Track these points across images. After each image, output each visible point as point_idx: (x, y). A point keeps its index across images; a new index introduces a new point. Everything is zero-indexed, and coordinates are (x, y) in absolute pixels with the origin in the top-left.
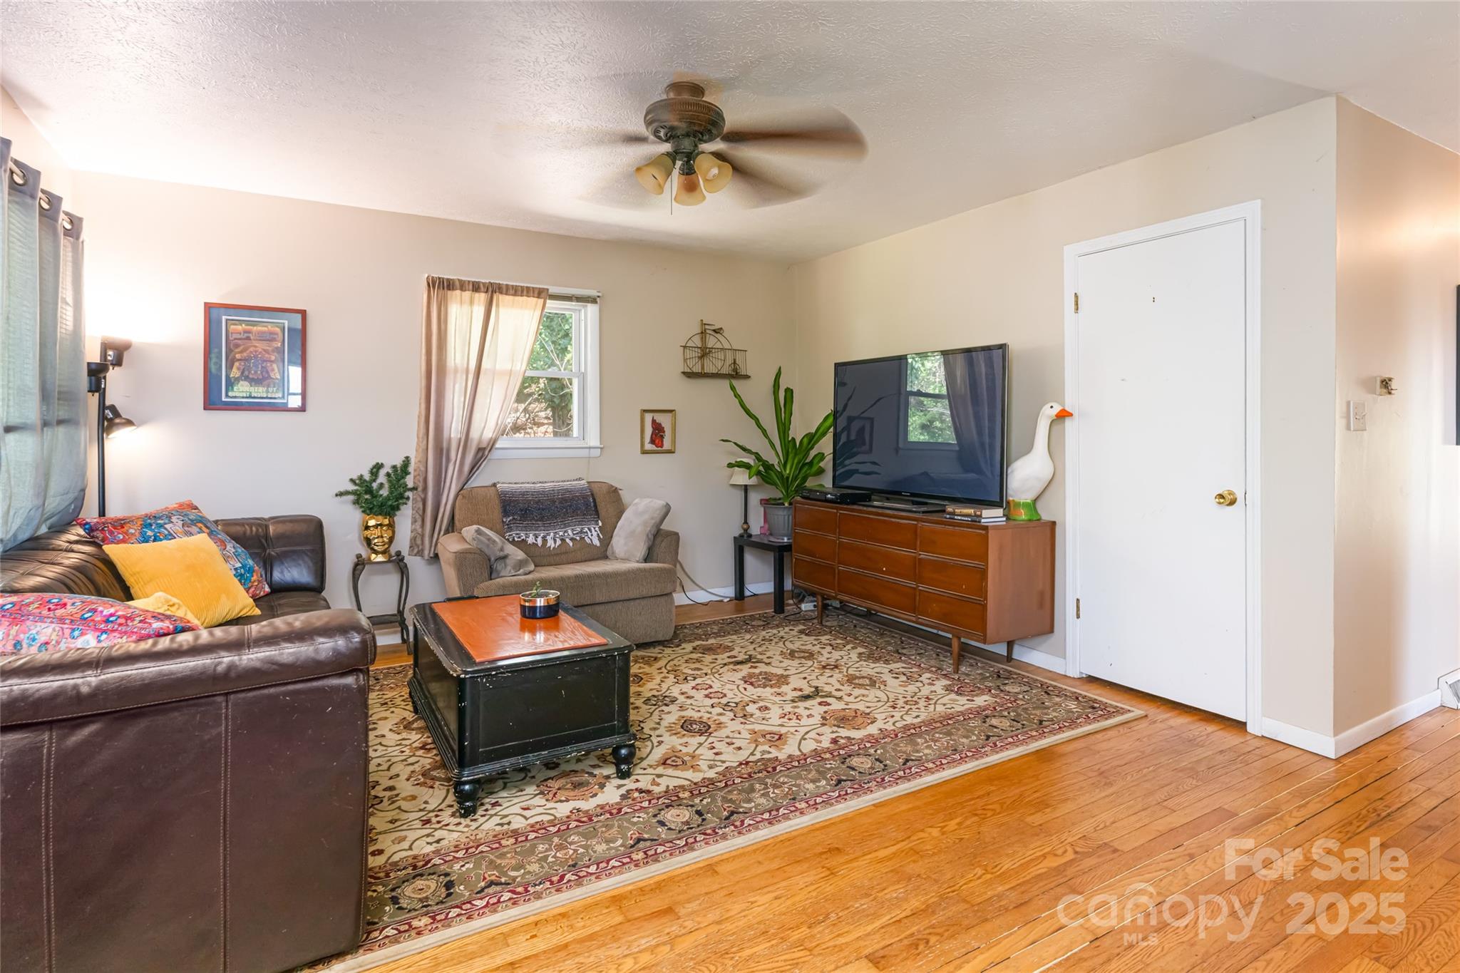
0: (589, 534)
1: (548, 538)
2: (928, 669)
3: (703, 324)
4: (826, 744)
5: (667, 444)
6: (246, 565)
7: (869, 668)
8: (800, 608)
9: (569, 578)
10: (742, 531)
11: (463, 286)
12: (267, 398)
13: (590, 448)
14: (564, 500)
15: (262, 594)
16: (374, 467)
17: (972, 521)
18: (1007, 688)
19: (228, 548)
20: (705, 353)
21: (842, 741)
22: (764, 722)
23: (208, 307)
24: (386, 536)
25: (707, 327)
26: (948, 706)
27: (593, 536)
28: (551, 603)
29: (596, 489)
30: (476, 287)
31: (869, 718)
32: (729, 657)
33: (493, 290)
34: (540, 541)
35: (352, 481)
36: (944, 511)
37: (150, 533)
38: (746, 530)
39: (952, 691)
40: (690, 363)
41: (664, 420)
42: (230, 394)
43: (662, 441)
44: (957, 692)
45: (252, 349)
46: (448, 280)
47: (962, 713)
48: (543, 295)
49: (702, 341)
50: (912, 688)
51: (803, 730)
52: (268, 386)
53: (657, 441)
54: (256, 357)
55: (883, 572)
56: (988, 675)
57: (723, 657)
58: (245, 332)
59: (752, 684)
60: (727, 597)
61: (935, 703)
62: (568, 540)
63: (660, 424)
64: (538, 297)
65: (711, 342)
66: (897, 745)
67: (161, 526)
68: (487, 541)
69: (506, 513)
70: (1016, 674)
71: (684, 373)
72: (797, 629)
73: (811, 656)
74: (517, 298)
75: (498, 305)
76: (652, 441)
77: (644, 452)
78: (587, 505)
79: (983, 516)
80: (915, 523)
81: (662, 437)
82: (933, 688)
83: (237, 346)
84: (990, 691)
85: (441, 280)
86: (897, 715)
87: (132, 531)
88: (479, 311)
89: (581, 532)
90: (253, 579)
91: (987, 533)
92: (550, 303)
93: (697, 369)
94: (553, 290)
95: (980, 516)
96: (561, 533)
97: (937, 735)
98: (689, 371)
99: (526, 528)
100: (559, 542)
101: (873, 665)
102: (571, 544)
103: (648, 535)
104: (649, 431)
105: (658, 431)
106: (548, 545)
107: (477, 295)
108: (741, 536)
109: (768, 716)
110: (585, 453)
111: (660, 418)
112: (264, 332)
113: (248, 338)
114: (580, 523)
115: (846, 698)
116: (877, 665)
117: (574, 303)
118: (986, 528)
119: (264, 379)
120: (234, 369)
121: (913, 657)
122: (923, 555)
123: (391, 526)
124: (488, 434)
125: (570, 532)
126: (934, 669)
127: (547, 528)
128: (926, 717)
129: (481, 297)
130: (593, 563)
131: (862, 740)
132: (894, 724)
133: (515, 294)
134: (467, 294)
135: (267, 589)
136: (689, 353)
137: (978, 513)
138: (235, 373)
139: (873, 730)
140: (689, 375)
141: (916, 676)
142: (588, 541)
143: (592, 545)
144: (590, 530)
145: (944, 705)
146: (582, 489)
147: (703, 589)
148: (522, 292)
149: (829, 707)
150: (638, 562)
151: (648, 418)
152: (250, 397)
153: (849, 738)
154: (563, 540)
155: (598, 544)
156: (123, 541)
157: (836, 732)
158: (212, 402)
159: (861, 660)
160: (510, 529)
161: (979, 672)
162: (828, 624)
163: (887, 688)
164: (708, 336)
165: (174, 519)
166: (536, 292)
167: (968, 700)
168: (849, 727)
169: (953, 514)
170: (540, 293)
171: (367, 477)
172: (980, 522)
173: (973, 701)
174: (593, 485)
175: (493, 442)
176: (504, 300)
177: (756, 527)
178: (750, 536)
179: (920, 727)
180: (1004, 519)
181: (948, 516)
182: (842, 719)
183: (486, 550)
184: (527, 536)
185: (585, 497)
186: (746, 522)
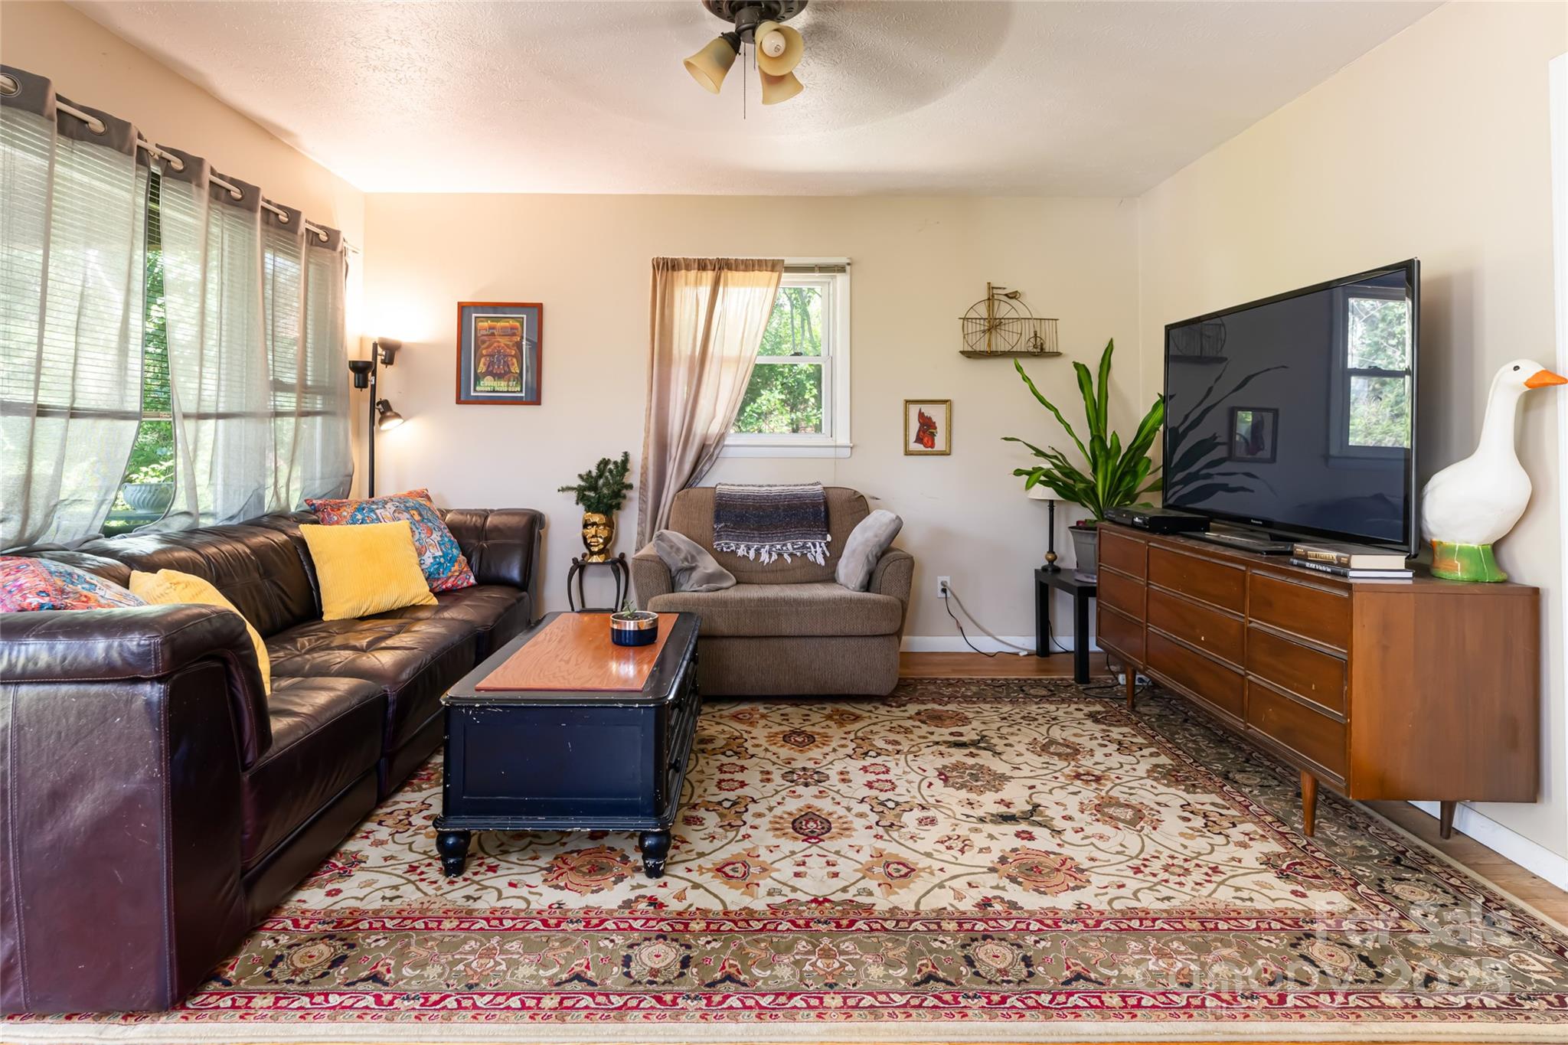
0: (813, 550)
1: (763, 551)
2: (1258, 816)
3: (991, 288)
4: (967, 905)
5: (940, 442)
6: (448, 554)
7: (1149, 793)
8: (1117, 679)
9: (750, 600)
10: (1047, 563)
11: (688, 265)
12: (508, 392)
13: (836, 447)
14: (790, 507)
15: (465, 584)
16: (601, 463)
17: (1333, 573)
18: (1398, 889)
19: (434, 536)
20: (994, 325)
21: (998, 907)
22: (910, 843)
23: (462, 307)
24: (603, 533)
25: (995, 291)
26: (1245, 894)
27: (818, 554)
28: (643, 628)
29: (832, 494)
30: (702, 265)
31: (1077, 876)
32: (951, 734)
33: (722, 266)
34: (752, 555)
35: (580, 476)
36: (1291, 553)
37: (359, 517)
38: (1051, 562)
39: (1274, 867)
40: (972, 339)
41: (937, 414)
42: (478, 388)
43: (933, 440)
44: (1282, 872)
45: (496, 344)
46: (673, 260)
47: (1261, 916)
48: (778, 268)
49: (989, 311)
50: (1200, 844)
51: (952, 870)
52: (509, 381)
53: (925, 440)
54: (499, 352)
55: (1201, 643)
56: (1375, 852)
57: (943, 733)
58: (491, 328)
59: (946, 780)
60: (1025, 650)
61: (1222, 883)
62: (786, 556)
63: (930, 419)
64: (772, 271)
65: (1004, 310)
66: (1084, 942)
67: (373, 511)
68: (668, 549)
69: (718, 518)
70: (1441, 863)
71: (962, 352)
72: (1086, 710)
73: (1073, 752)
74: (748, 274)
75: (726, 284)
76: (919, 440)
77: (908, 453)
78: (816, 514)
79: (1353, 566)
80: (1243, 568)
81: (933, 435)
82: (1240, 853)
83: (484, 342)
84: (1355, 885)
85: (665, 261)
86: (1132, 884)
87: (345, 514)
88: (705, 291)
89: (804, 547)
90: (453, 569)
91: (1351, 595)
92: (786, 277)
93: (982, 346)
94: (789, 261)
95: (1347, 565)
96: (778, 547)
97: (1175, 945)
98: (970, 349)
99: (739, 538)
100: (775, 557)
101: (1161, 789)
102: (789, 560)
103: (867, 557)
104: (915, 426)
105: (927, 427)
106: (762, 559)
107: (704, 274)
108: (1044, 569)
109: (923, 834)
110: (831, 452)
111: (929, 411)
112: (506, 327)
113: (493, 334)
114: (804, 536)
115: (1069, 836)
116: (1172, 790)
117: (817, 274)
118: (1349, 587)
119: (506, 373)
120: (481, 365)
121: (1247, 790)
122: (1256, 624)
123: (610, 525)
124: (715, 429)
125: (789, 546)
126: (1269, 819)
127: (762, 540)
128: (1183, 903)
129: (709, 276)
130: (807, 586)
131: (1032, 913)
132: (1110, 902)
133: (746, 270)
134: (693, 274)
135: (472, 580)
136: (971, 327)
137: (1344, 560)
138: (482, 368)
139: (1065, 902)
140: (970, 355)
141: (1226, 824)
142: (811, 558)
143: (815, 563)
144: (814, 546)
145: (1238, 889)
146: (814, 496)
147: (989, 635)
148: (753, 266)
149: (1026, 843)
150: (854, 590)
151: (914, 411)
152: (494, 391)
153: (1013, 905)
154: (780, 555)
155: (823, 563)
156: (337, 523)
157: (1003, 889)
158: (463, 398)
159: (1148, 777)
160: (719, 537)
161: (1359, 843)
162: (1142, 709)
163: (1155, 835)
164: (996, 303)
165: (388, 506)
166: (770, 265)
167: (1294, 892)
168: (1032, 885)
169: (1305, 557)
170: (774, 266)
171: (594, 473)
172: (1345, 576)
173: (1304, 896)
174: (831, 491)
175: (721, 437)
176: (731, 276)
177: (1069, 559)
178: (1057, 570)
179: (1154, 920)
180: (1410, 574)
181: (1296, 562)
182: (1031, 869)
183: (666, 559)
184: (738, 547)
185: (815, 505)
186: (1051, 551)
